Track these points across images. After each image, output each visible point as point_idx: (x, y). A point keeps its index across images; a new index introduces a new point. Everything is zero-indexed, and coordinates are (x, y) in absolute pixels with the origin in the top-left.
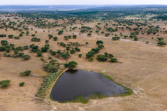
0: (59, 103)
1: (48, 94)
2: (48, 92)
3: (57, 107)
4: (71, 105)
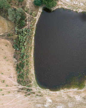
0: (51, 90)
1: (33, 79)
3: (52, 99)
4: (66, 92)
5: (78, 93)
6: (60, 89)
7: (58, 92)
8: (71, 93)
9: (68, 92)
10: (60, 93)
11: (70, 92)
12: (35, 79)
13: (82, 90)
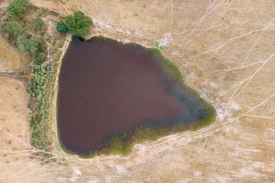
0: (81, 157)
1: (54, 139)
2: (53, 133)
3: (81, 170)
4: (103, 160)
5: (121, 162)
6: (94, 156)
7: (91, 160)
8: (111, 162)
9: (105, 160)
10: (95, 162)
11: (109, 159)
12: (57, 139)
13: (127, 158)
